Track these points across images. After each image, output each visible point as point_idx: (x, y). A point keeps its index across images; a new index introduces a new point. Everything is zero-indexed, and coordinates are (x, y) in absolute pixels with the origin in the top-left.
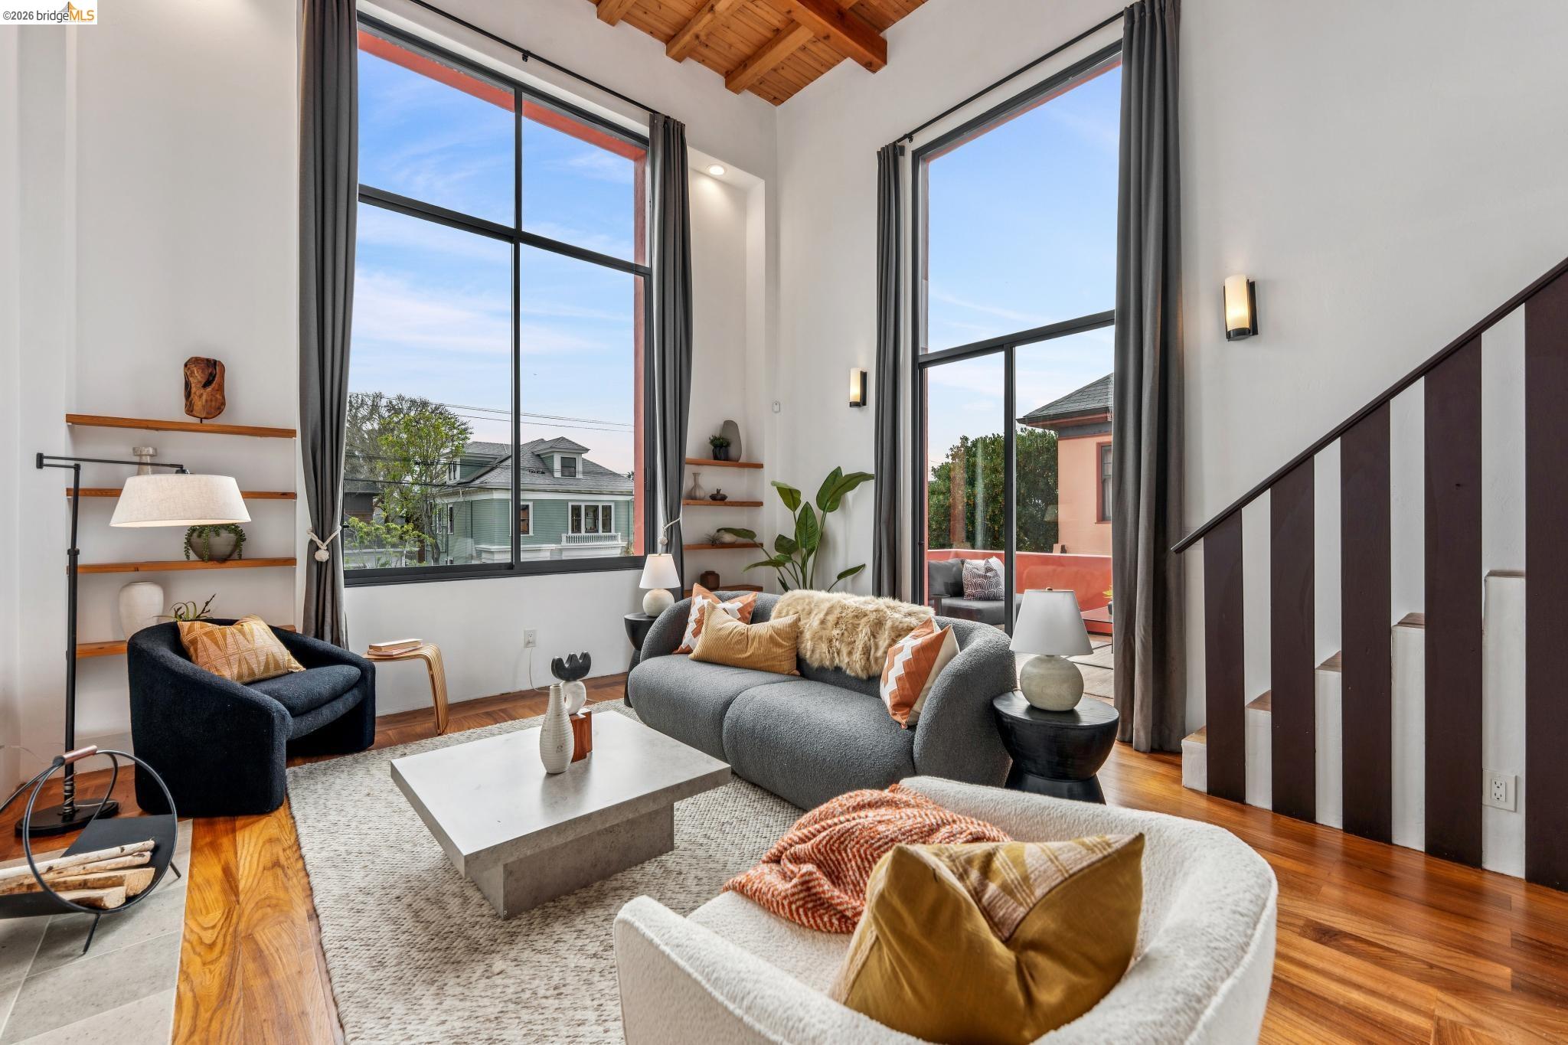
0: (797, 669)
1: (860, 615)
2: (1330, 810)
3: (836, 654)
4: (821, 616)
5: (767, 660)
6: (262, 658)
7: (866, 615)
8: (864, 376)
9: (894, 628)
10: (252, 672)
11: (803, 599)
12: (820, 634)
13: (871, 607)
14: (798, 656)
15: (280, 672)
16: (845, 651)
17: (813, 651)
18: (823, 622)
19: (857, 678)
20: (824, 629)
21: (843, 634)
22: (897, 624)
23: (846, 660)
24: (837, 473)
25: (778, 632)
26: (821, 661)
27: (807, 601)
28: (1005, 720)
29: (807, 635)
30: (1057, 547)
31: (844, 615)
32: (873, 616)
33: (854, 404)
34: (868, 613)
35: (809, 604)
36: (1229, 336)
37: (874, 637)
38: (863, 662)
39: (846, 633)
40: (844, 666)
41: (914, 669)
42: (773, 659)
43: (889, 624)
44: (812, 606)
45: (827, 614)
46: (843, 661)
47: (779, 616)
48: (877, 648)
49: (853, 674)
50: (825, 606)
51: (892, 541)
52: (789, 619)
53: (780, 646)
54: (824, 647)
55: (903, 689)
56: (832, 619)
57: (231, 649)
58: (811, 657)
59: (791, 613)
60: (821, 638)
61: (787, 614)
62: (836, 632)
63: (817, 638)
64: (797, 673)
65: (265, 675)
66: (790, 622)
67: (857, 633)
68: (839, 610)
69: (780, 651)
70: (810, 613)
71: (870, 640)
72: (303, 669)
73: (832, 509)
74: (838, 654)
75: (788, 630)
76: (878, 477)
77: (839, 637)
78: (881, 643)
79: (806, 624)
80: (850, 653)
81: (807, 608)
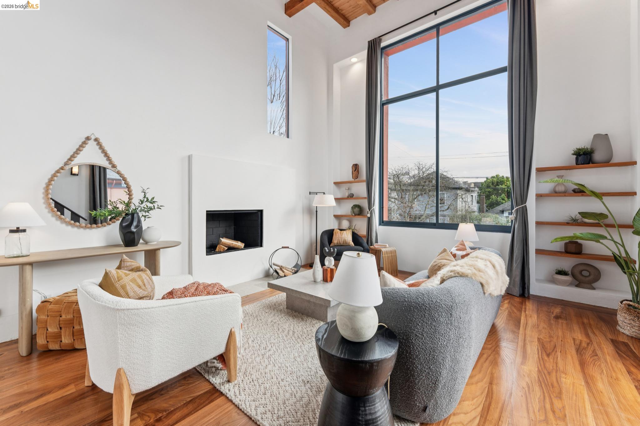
6: (343, 240)
10: (340, 243)
15: (347, 245)
57: (337, 237)
65: (343, 245)
72: (354, 245)
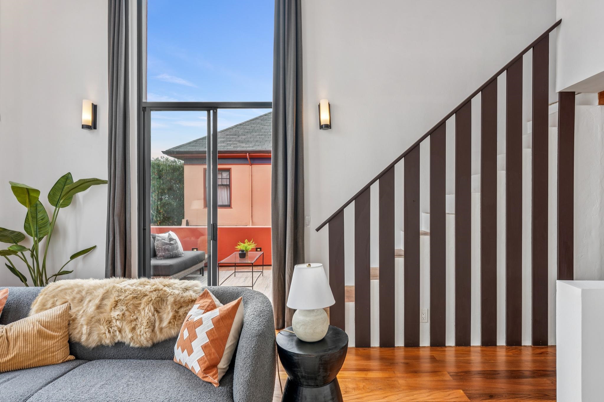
0: (71, 354)
1: (138, 297)
2: (375, 341)
3: (118, 333)
4: (97, 301)
5: (37, 355)
7: (146, 295)
8: (95, 108)
9: (175, 302)
11: (72, 288)
12: (98, 317)
13: (148, 288)
14: (70, 342)
16: (127, 329)
17: (89, 334)
18: (99, 307)
19: (142, 349)
20: (102, 313)
21: (123, 314)
22: (178, 298)
23: (130, 335)
24: (67, 178)
25: (47, 325)
26: (100, 340)
27: (76, 290)
28: (296, 358)
29: (82, 321)
30: (184, 222)
31: (122, 298)
32: (154, 296)
33: (85, 127)
34: (148, 293)
35: (79, 292)
36: (321, 127)
37: (158, 312)
38: (148, 335)
39: (127, 313)
40: (127, 341)
41: (217, 336)
42: (44, 352)
43: (171, 299)
44: (84, 293)
45: (103, 299)
46: (127, 337)
47: (43, 307)
48: (161, 321)
49: (137, 346)
50: (100, 292)
51: (123, 229)
52: (59, 309)
53: (52, 337)
54: (103, 328)
55: (210, 355)
56: (109, 303)
58: (87, 339)
59: (58, 303)
60: (99, 321)
61: (54, 305)
62: (115, 314)
63: (92, 322)
64: (72, 357)
66: (59, 312)
67: (139, 311)
68: (115, 294)
69: (50, 343)
70: (81, 300)
71: (153, 315)
73: (64, 205)
74: (120, 331)
75: (59, 320)
76: (111, 182)
77: (120, 318)
78: (165, 316)
79: (78, 311)
80: (134, 329)
81: (78, 296)
